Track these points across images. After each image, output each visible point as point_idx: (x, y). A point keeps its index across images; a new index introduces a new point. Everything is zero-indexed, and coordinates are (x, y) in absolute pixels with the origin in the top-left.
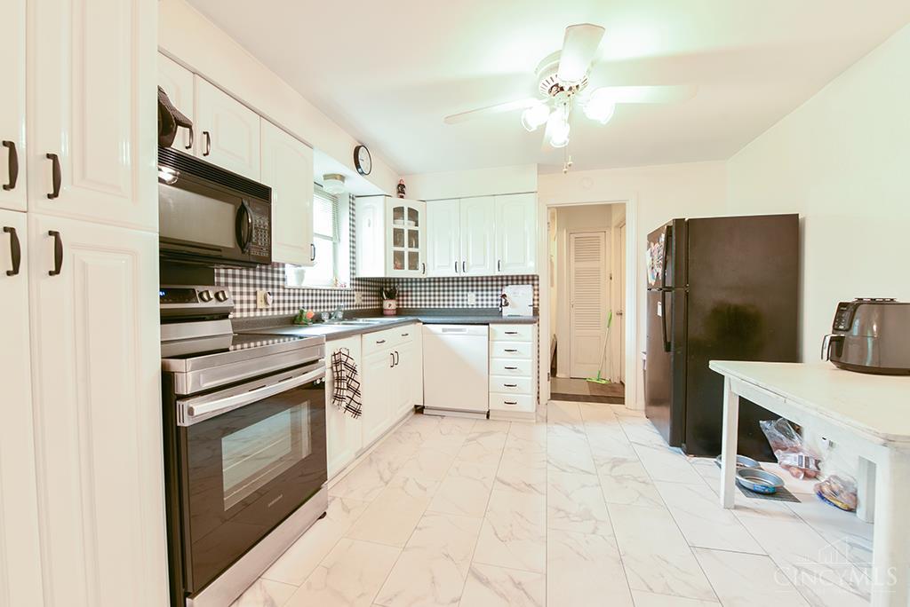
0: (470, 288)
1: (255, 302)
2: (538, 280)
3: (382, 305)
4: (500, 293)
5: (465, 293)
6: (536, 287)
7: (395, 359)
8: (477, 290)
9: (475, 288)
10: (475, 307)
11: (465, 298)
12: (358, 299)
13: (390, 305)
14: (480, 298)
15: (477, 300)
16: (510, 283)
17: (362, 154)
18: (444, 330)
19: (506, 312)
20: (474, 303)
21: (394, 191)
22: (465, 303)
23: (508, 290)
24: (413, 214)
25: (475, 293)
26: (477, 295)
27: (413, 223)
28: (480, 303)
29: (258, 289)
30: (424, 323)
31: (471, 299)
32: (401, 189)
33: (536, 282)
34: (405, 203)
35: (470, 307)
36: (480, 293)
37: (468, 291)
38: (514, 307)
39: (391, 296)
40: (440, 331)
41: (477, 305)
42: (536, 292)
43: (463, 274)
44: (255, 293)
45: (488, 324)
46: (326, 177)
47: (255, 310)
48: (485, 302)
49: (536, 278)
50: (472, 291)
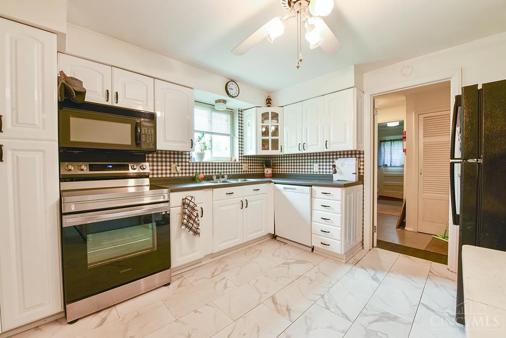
0: (315, 161)
1: (170, 170)
2: (363, 154)
3: (263, 171)
4: (331, 164)
5: (312, 164)
6: (362, 159)
7: (244, 204)
8: (320, 162)
9: (318, 161)
10: (318, 173)
11: (312, 167)
12: (245, 167)
13: (268, 171)
14: (321, 167)
15: (320, 169)
16: (338, 156)
17: (232, 86)
18: (285, 188)
19: (336, 177)
20: (318, 170)
21: (264, 103)
22: (312, 170)
23: (338, 162)
24: (275, 116)
25: (318, 163)
26: (320, 165)
27: (276, 121)
28: (321, 170)
29: (172, 163)
30: (275, 183)
31: (316, 168)
32: (269, 102)
33: (362, 156)
34: (270, 110)
35: (315, 173)
36: (321, 164)
37: (314, 162)
38: (341, 173)
39: (268, 166)
40: (282, 189)
41: (320, 172)
42: (362, 163)
43: (304, 152)
44: (170, 166)
45: (311, 186)
46: (217, 102)
47: (170, 174)
48: (325, 170)
49: (362, 152)
50: (317, 162)
